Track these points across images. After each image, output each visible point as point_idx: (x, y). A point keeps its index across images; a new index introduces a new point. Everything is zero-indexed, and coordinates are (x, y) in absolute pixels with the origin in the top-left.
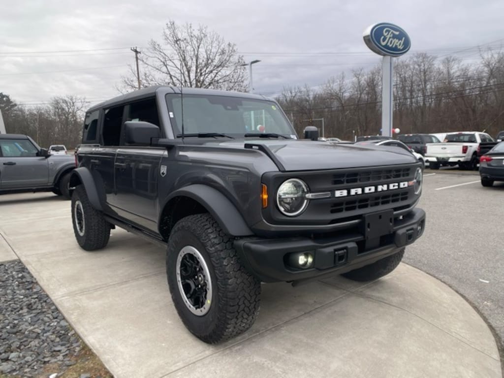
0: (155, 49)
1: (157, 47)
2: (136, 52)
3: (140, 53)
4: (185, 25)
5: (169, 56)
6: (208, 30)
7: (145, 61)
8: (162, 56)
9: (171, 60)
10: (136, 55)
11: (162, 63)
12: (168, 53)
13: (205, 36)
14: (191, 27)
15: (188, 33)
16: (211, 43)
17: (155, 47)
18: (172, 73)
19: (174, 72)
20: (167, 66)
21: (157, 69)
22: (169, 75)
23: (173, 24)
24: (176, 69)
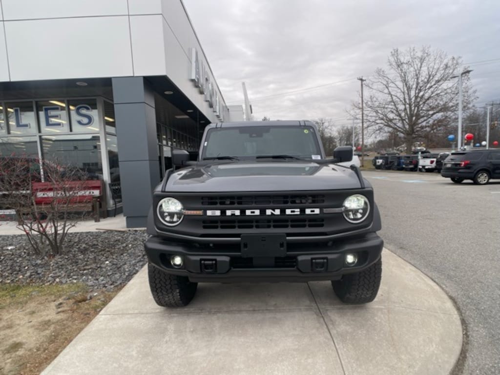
0: (379, 75)
1: (381, 73)
2: (362, 80)
3: (365, 80)
4: (408, 49)
5: (391, 79)
6: (431, 50)
7: (371, 86)
8: (385, 80)
9: (393, 82)
10: (362, 83)
11: (384, 86)
12: (391, 77)
13: (428, 55)
14: (414, 50)
15: (411, 55)
16: (434, 61)
17: (380, 73)
18: (392, 93)
19: (395, 92)
20: (389, 88)
21: (381, 92)
22: (390, 95)
23: (397, 51)
24: (396, 89)
